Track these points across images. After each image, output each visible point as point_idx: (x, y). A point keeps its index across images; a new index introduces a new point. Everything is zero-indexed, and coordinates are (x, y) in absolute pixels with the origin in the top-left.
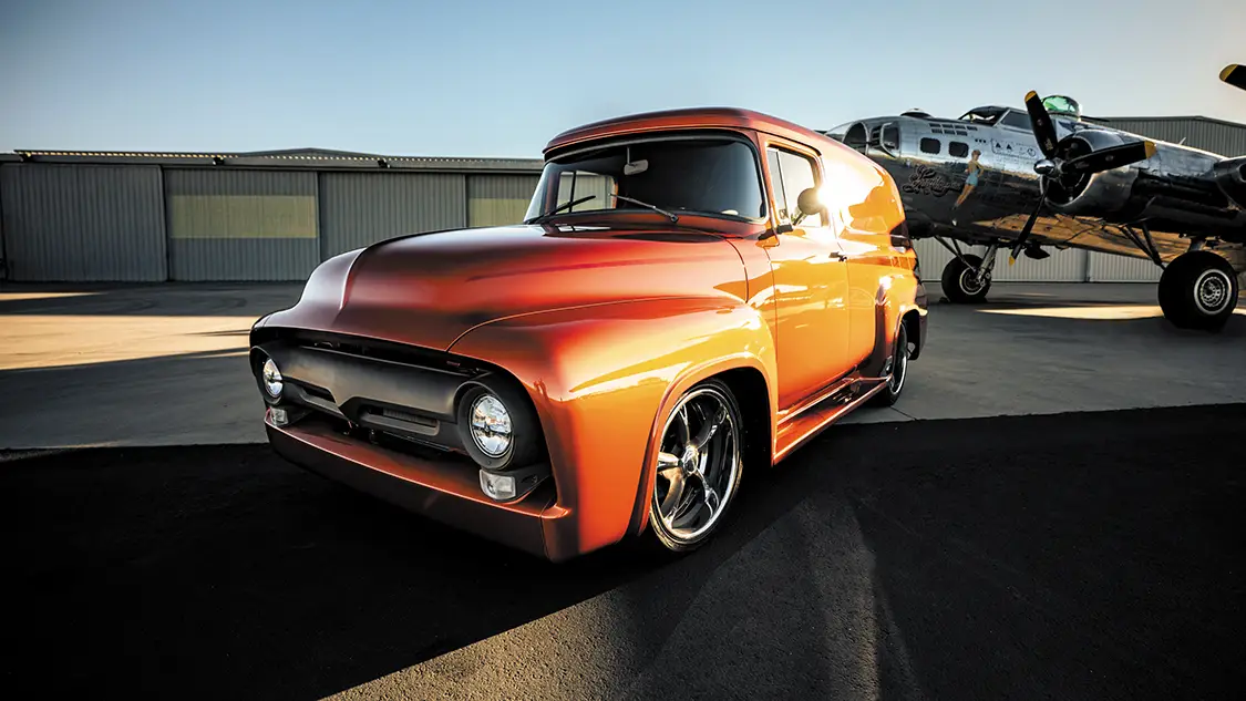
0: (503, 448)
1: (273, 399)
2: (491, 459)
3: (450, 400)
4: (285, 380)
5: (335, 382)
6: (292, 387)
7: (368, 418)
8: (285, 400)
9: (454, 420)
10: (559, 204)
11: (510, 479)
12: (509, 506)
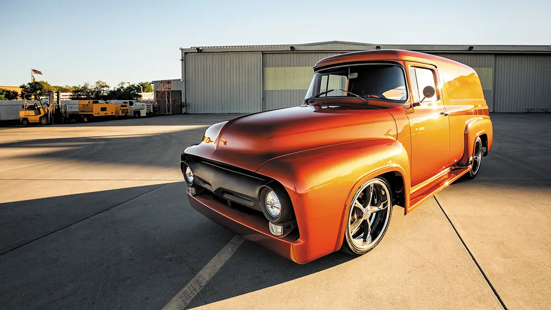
0: (278, 213)
1: (190, 183)
2: (273, 218)
3: (257, 192)
4: (194, 176)
5: (213, 180)
6: (197, 180)
7: (226, 196)
8: (194, 185)
9: (258, 200)
10: (321, 92)
11: (281, 227)
12: (279, 238)
